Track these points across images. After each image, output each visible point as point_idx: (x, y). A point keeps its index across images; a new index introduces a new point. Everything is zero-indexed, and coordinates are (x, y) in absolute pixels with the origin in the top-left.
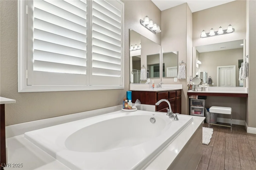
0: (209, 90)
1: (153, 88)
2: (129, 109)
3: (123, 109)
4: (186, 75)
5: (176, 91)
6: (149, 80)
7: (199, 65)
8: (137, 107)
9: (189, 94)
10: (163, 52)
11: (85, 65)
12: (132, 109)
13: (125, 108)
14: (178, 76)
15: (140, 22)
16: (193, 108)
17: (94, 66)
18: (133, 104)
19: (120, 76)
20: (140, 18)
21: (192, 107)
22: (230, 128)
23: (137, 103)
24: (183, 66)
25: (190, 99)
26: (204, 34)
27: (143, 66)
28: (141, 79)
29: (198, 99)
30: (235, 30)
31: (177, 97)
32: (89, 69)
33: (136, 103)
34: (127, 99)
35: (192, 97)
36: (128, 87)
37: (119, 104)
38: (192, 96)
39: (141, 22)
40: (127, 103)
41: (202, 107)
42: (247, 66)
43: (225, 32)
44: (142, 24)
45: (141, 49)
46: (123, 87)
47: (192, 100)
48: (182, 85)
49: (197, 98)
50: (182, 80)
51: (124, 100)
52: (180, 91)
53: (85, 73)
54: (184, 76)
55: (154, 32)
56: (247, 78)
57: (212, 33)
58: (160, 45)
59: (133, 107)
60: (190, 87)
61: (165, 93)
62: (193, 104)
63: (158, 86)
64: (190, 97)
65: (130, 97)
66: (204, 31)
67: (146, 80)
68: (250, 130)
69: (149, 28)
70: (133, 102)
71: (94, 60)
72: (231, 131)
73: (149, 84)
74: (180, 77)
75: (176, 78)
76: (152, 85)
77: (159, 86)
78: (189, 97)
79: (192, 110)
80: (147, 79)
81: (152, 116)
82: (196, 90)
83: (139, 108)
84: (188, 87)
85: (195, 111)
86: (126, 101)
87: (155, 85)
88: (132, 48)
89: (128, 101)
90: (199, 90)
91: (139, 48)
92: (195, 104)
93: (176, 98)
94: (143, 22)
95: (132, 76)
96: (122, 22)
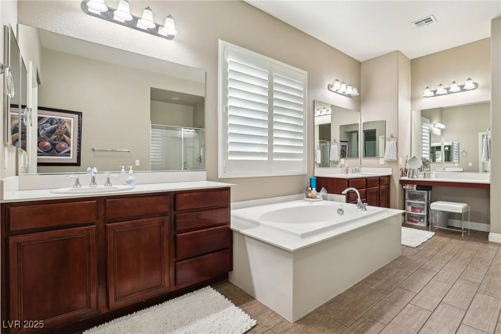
0: (436, 177)
1: (347, 173)
2: (312, 198)
3: (305, 198)
4: (397, 154)
5: (380, 178)
6: (343, 161)
7: (442, 130)
8: (323, 196)
9: (403, 183)
10: (363, 121)
11: (266, 151)
12: (316, 198)
13: (308, 197)
14: (386, 156)
15: (328, 87)
16: (409, 204)
17: (275, 150)
18: (318, 193)
19: (302, 160)
20: (328, 82)
21: (407, 201)
22: (461, 233)
23: (323, 192)
24: (393, 142)
25: (405, 189)
26: (428, 93)
27: (335, 141)
28: (332, 159)
29: (417, 189)
30: (479, 86)
31: (381, 187)
32: (271, 154)
33: (321, 191)
34: (311, 187)
35: (407, 187)
36: (312, 172)
37: (301, 193)
38: (408, 185)
39: (330, 87)
40: (310, 191)
41: (423, 202)
42: (489, 143)
43: (462, 88)
44: (331, 89)
45: (332, 114)
46: (306, 172)
47: (408, 191)
48: (391, 169)
49: (415, 188)
50: (392, 162)
51: (307, 188)
52: (388, 178)
53: (266, 159)
54: (395, 156)
55: (349, 96)
56: (490, 160)
57: (441, 90)
58: (360, 111)
59: (318, 197)
60: (405, 172)
61: (360, 181)
62: (409, 197)
63: (354, 170)
64: (404, 187)
65: (314, 184)
66: (428, 88)
67: (339, 161)
68: (493, 237)
69: (342, 93)
70: (318, 190)
71: (275, 145)
72: (463, 237)
73: (341, 167)
74: (388, 157)
75: (383, 159)
76: (344, 169)
77: (356, 170)
78: (402, 187)
79: (408, 205)
80: (340, 159)
81: (340, 208)
82: (415, 177)
83: (325, 198)
84: (401, 172)
85: (412, 208)
86: (310, 189)
87: (349, 169)
88: (317, 113)
89: (312, 190)
90: (420, 177)
91: (328, 113)
92: (413, 197)
93: (379, 188)
94: (332, 86)
95: (319, 153)
96: (305, 89)
